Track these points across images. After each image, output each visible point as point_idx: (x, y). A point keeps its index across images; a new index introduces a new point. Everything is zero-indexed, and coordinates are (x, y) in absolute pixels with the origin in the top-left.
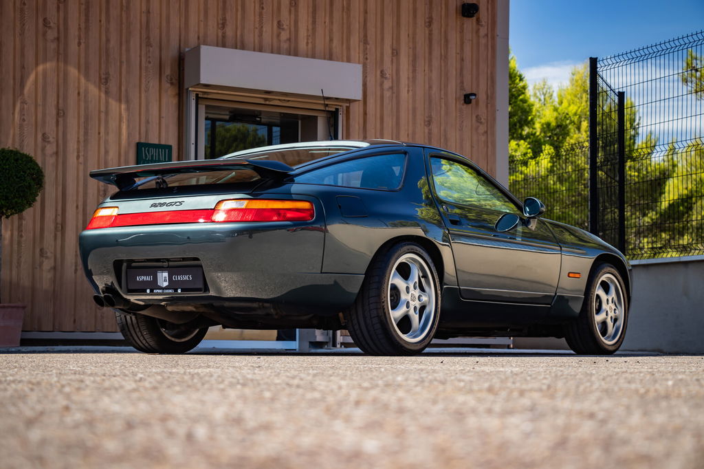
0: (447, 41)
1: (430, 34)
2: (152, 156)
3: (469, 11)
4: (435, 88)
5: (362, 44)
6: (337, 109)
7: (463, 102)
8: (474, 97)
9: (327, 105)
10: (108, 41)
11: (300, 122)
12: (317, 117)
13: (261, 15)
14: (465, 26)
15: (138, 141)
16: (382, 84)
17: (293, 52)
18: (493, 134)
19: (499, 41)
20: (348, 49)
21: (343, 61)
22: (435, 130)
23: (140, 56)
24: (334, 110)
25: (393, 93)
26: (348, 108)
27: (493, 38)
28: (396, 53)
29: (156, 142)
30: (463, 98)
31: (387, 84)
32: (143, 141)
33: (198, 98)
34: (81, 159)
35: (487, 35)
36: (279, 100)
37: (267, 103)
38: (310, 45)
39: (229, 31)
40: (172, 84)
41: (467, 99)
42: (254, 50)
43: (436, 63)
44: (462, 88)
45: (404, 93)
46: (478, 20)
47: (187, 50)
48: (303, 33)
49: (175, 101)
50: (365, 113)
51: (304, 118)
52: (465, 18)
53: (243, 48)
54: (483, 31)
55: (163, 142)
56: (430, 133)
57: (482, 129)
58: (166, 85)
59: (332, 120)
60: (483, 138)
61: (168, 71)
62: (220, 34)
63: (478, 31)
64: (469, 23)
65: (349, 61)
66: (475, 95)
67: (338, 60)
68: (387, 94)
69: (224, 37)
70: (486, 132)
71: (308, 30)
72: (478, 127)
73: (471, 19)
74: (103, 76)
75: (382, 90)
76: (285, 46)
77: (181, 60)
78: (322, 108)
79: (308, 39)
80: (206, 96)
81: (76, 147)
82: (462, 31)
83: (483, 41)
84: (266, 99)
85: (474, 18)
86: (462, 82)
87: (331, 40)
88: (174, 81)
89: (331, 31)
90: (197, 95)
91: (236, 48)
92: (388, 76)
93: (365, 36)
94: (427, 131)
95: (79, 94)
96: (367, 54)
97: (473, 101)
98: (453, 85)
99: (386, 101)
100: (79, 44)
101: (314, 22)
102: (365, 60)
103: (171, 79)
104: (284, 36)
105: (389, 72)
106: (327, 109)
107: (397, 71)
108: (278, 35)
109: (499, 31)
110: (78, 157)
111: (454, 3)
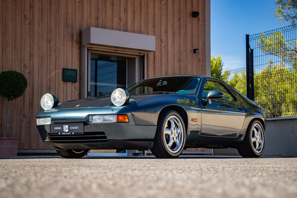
0: (186, 27)
1: (180, 24)
2: (69, 74)
3: (195, 14)
4: (182, 47)
5: (153, 28)
6: (144, 55)
7: (193, 52)
8: (198, 50)
9: (140, 53)
10: (51, 25)
11: (127, 60)
12: (135, 58)
13: (112, 15)
14: (193, 21)
15: (63, 68)
16: (161, 45)
17: (126, 30)
18: (205, 66)
19: (207, 28)
20: (148, 29)
21: (145, 34)
22: (182, 64)
23: (64, 31)
24: (143, 55)
25: (165, 48)
26: (148, 54)
27: (204, 26)
28: (166, 32)
29: (71, 68)
30: (193, 51)
31: (163, 45)
32: (65, 68)
33: (88, 50)
34: (40, 75)
35: (202, 25)
36: (121, 51)
37: (116, 52)
38: (132, 28)
39: (100, 21)
40: (77, 43)
41: (195, 51)
42: (110, 29)
43: (182, 36)
44: (193, 47)
45: (170, 49)
46: (198, 19)
47: (83, 29)
48: (129, 23)
49: (78, 51)
50: (154, 57)
51: (129, 58)
52: (193, 18)
53: (105, 28)
54: (200, 23)
55: (73, 68)
56: (180, 65)
57: (201, 64)
58: (75, 44)
59: (142, 60)
60: (201, 68)
61: (75, 38)
62: (96, 23)
63: (198, 23)
64: (195, 20)
65: (148, 34)
66: (198, 49)
67: (143, 34)
68: (163, 49)
69: (98, 24)
70: (202, 65)
71: (131, 21)
72: (199, 63)
73: (195, 18)
74: (49, 40)
75: (161, 47)
76: (122, 28)
77: (80, 33)
78: (138, 54)
79: (131, 25)
80: (91, 49)
81: (38, 70)
82: (192, 23)
83: (200, 27)
84: (116, 50)
85: (197, 18)
86: (192, 44)
87: (141, 26)
88: (78, 42)
89: (141, 22)
90: (88, 48)
91: (103, 28)
92: (163, 41)
93: (154, 24)
94: (179, 64)
95: (39, 47)
96: (155, 32)
97: (197, 52)
98: (189, 45)
99: (163, 52)
100: (39, 26)
101: (134, 18)
102: (154, 34)
103: (77, 42)
104: (122, 24)
105: (164, 39)
106: (140, 55)
107: (167, 39)
108: (120, 24)
109: (206, 23)
110: (39, 74)
111: (189, 11)
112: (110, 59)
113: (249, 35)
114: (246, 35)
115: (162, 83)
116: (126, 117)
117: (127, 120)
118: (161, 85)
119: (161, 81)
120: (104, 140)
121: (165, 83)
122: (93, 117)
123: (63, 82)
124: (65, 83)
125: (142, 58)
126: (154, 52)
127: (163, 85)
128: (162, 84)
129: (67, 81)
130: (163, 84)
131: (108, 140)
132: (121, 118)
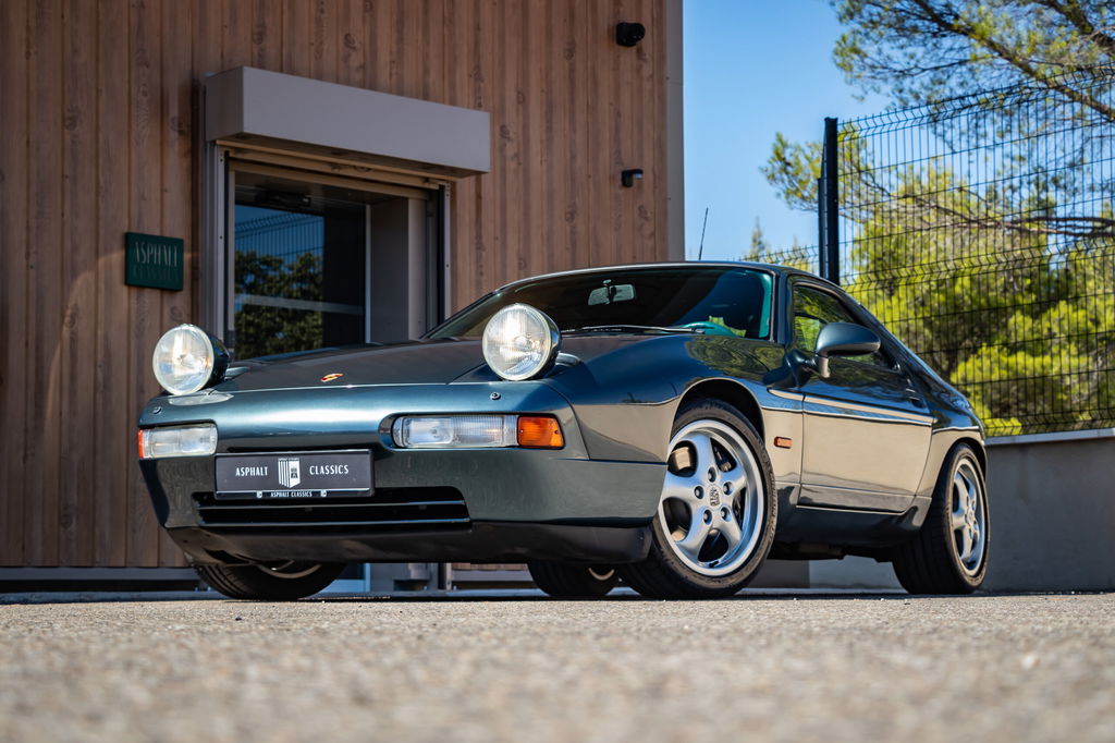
0: (596, 83)
1: (572, 70)
2: (152, 257)
3: (628, 35)
4: (580, 160)
5: (472, 80)
6: (442, 187)
7: (620, 183)
8: (640, 176)
9: (427, 180)
10: (75, 51)
11: (368, 207)
12: (407, 199)
13: (319, 22)
14: (622, 59)
15: (126, 230)
16: (502, 149)
17: (370, 83)
18: (664, 239)
19: (669, 87)
20: (453, 86)
21: (443, 102)
22: (581, 228)
23: (129, 82)
24: (436, 187)
25: (519, 164)
26: (453, 184)
27: (662, 82)
28: (522, 98)
29: (157, 233)
30: (620, 177)
31: (511, 149)
32: (134, 230)
33: (228, 160)
34: (33, 260)
35: (652, 76)
36: (354, 167)
37: (336, 171)
38: (394, 78)
39: (271, 46)
40: (181, 132)
41: (627, 178)
42: (310, 77)
43: (581, 117)
44: (619, 161)
45: (536, 166)
46: (640, 52)
47: (209, 74)
48: (384, 56)
49: (187, 162)
50: (479, 196)
51: (377, 200)
52: (622, 48)
53: (292, 72)
54: (647, 70)
55: (167, 234)
56: (573, 232)
57: (648, 228)
58: (173, 135)
59: (432, 207)
60: (650, 244)
61: (174, 111)
62: (256, 52)
63: (639, 70)
64: (628, 55)
65: (453, 103)
66: (640, 172)
67: (436, 101)
68: (512, 165)
69: (261, 56)
70: (653, 234)
71: (391, 52)
72: (643, 225)
73: (630, 49)
74: (68, 115)
75: (504, 158)
76: (358, 76)
77: (195, 94)
78: (418, 183)
79: (391, 69)
80: (240, 156)
81: (24, 237)
82: (616, 68)
83: (647, 86)
84: (335, 165)
85: (634, 49)
86: (618, 152)
87: (426, 71)
88: (184, 128)
89: (426, 56)
90: (226, 153)
91: (281, 71)
92: (511, 135)
93: (478, 68)
94: (568, 229)
95: (28, 142)
96: (480, 98)
97: (635, 182)
98: (606, 153)
99: (510, 176)
100: (28, 54)
101: (400, 40)
102: (479, 106)
103: (180, 125)
104: (356, 59)
105: (514, 129)
106: (426, 186)
107: (526, 127)
108: (346, 58)
109: (669, 71)
110: (28, 255)
111: (606, 22)
112: (306, 200)
113: (836, 120)
114: (827, 120)
115: (614, 291)
116: (555, 427)
117: (556, 440)
118: (607, 301)
119: (609, 285)
120: (453, 521)
121: (627, 292)
122: (409, 422)
123: (125, 289)
124: (134, 291)
125: (434, 202)
126: (478, 174)
127: (615, 299)
128: (611, 296)
129: (141, 287)
130: (618, 294)
131: (472, 521)
132: (531, 428)
